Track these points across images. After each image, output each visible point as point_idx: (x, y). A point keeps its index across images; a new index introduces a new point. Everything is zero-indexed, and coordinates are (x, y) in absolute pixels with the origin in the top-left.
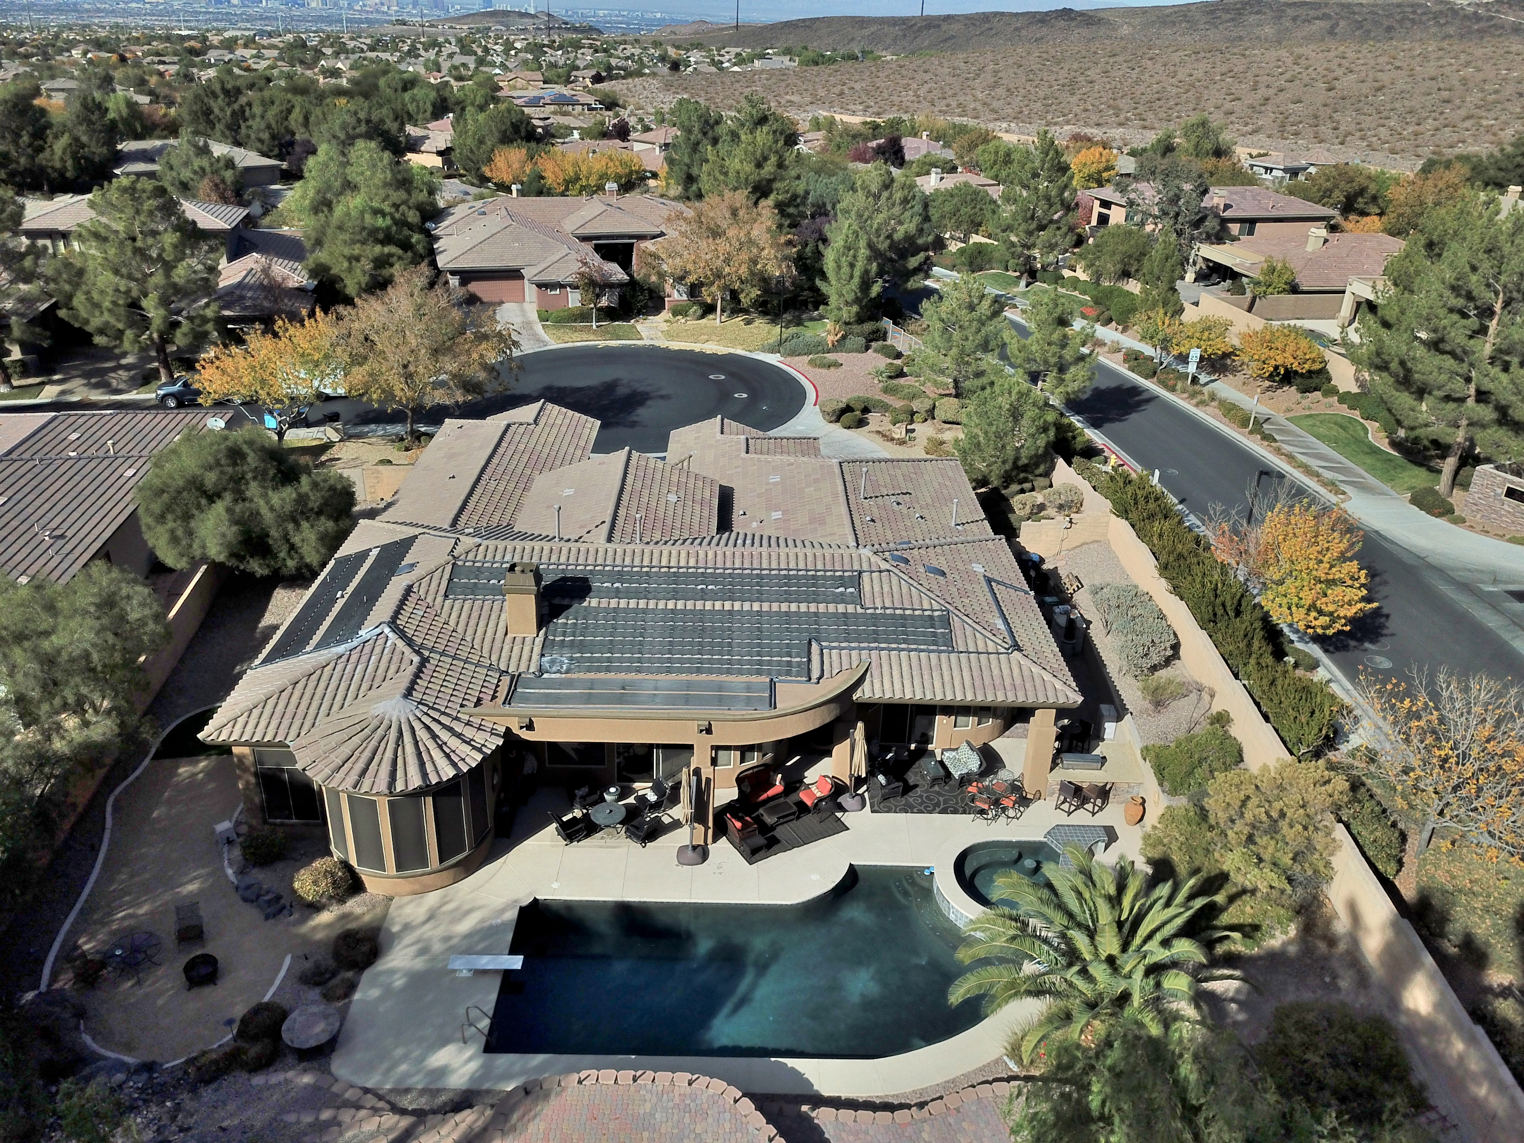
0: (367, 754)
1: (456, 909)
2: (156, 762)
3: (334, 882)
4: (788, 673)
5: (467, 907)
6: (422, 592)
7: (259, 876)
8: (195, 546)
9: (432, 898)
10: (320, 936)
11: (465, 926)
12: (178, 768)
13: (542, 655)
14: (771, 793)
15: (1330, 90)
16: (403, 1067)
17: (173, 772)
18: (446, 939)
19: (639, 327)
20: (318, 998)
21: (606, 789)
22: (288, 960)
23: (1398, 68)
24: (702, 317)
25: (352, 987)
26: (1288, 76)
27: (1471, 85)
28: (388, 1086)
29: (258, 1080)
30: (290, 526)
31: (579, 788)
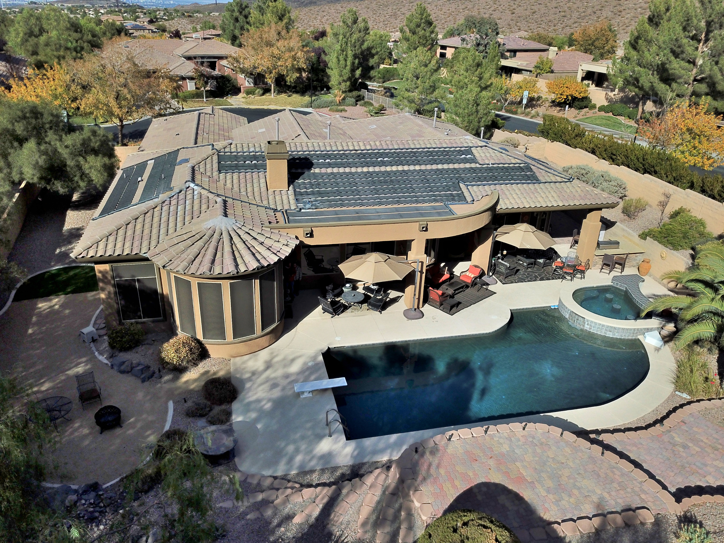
0: (211, 251)
1: (284, 359)
2: (16, 303)
3: (191, 350)
4: (453, 200)
5: (290, 357)
6: (202, 170)
7: (124, 356)
8: (14, 174)
9: (264, 355)
10: (192, 386)
11: (295, 368)
12: (36, 304)
13: (297, 200)
14: (444, 278)
15: (513, 13)
16: (299, 459)
17: (34, 308)
18: (286, 376)
19: (229, 100)
20: (205, 424)
21: (344, 285)
22: (171, 405)
23: (540, 4)
24: (263, 94)
25: (229, 414)
26: (492, 9)
27: (573, 9)
28: (294, 472)
30: (81, 159)
31: (328, 285)
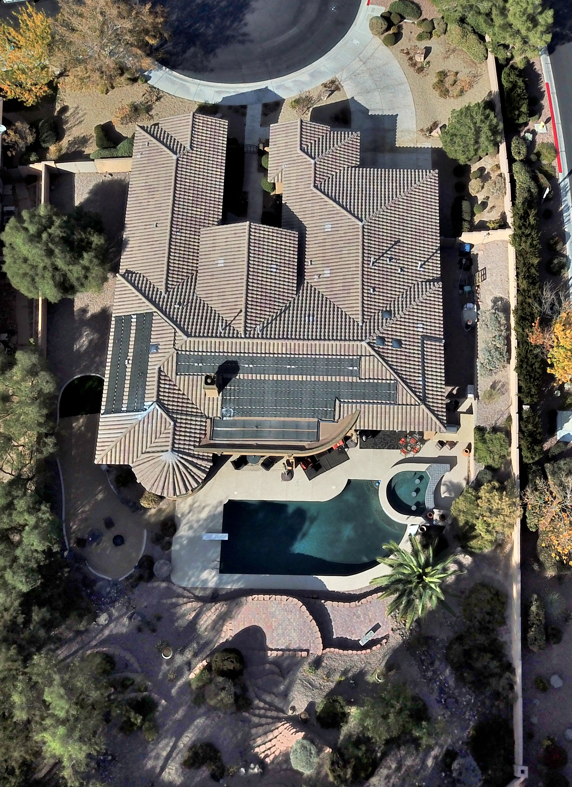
1: (199, 506)
4: (326, 416)
5: (203, 505)
6: (166, 370)
10: (153, 520)
11: (204, 515)
12: (72, 423)
13: (222, 408)
16: (193, 578)
18: (198, 521)
20: (160, 549)
22: (145, 533)
25: (170, 544)
28: (190, 587)
29: (150, 585)
